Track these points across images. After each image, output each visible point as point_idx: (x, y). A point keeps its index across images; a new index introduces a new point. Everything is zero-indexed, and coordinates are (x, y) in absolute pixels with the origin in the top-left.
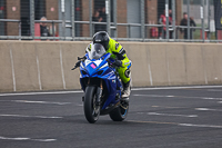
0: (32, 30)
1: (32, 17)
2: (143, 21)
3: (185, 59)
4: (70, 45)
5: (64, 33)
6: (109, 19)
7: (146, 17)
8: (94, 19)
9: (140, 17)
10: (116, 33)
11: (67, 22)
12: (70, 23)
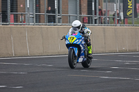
0: (9, 18)
1: (9, 11)
2: (78, 13)
3: (105, 36)
4: (32, 28)
5: (28, 20)
6: (57, 12)
7: (80, 10)
10: (61, 20)
11: (31, 14)
12: (33, 15)
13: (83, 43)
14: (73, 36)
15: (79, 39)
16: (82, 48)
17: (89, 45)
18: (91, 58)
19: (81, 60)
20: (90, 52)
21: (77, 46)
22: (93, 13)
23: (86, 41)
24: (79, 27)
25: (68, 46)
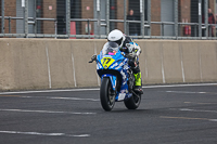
0: (68, 28)
1: (68, 16)
2: (176, 19)
5: (99, 31)
6: (143, 18)
7: (180, 15)
8: (129, 17)
9: (173, 15)
10: (150, 31)
11: (102, 21)
12: (105, 22)
13: (127, 68)
14: (110, 57)
15: (118, 61)
16: (125, 77)
17: (136, 71)
18: (140, 93)
19: (122, 96)
20: (139, 84)
21: (116, 73)
22: (200, 20)
23: (131, 64)
24: (119, 42)
25: (101, 72)
